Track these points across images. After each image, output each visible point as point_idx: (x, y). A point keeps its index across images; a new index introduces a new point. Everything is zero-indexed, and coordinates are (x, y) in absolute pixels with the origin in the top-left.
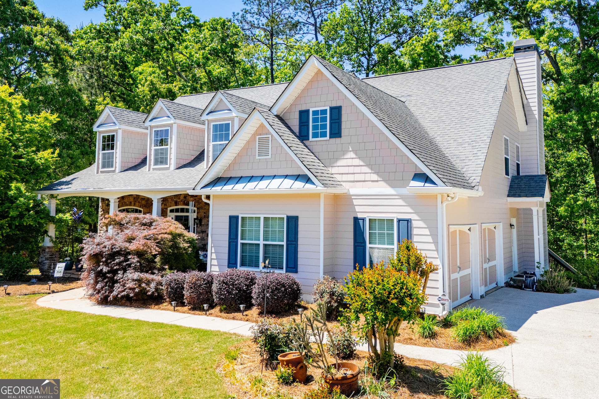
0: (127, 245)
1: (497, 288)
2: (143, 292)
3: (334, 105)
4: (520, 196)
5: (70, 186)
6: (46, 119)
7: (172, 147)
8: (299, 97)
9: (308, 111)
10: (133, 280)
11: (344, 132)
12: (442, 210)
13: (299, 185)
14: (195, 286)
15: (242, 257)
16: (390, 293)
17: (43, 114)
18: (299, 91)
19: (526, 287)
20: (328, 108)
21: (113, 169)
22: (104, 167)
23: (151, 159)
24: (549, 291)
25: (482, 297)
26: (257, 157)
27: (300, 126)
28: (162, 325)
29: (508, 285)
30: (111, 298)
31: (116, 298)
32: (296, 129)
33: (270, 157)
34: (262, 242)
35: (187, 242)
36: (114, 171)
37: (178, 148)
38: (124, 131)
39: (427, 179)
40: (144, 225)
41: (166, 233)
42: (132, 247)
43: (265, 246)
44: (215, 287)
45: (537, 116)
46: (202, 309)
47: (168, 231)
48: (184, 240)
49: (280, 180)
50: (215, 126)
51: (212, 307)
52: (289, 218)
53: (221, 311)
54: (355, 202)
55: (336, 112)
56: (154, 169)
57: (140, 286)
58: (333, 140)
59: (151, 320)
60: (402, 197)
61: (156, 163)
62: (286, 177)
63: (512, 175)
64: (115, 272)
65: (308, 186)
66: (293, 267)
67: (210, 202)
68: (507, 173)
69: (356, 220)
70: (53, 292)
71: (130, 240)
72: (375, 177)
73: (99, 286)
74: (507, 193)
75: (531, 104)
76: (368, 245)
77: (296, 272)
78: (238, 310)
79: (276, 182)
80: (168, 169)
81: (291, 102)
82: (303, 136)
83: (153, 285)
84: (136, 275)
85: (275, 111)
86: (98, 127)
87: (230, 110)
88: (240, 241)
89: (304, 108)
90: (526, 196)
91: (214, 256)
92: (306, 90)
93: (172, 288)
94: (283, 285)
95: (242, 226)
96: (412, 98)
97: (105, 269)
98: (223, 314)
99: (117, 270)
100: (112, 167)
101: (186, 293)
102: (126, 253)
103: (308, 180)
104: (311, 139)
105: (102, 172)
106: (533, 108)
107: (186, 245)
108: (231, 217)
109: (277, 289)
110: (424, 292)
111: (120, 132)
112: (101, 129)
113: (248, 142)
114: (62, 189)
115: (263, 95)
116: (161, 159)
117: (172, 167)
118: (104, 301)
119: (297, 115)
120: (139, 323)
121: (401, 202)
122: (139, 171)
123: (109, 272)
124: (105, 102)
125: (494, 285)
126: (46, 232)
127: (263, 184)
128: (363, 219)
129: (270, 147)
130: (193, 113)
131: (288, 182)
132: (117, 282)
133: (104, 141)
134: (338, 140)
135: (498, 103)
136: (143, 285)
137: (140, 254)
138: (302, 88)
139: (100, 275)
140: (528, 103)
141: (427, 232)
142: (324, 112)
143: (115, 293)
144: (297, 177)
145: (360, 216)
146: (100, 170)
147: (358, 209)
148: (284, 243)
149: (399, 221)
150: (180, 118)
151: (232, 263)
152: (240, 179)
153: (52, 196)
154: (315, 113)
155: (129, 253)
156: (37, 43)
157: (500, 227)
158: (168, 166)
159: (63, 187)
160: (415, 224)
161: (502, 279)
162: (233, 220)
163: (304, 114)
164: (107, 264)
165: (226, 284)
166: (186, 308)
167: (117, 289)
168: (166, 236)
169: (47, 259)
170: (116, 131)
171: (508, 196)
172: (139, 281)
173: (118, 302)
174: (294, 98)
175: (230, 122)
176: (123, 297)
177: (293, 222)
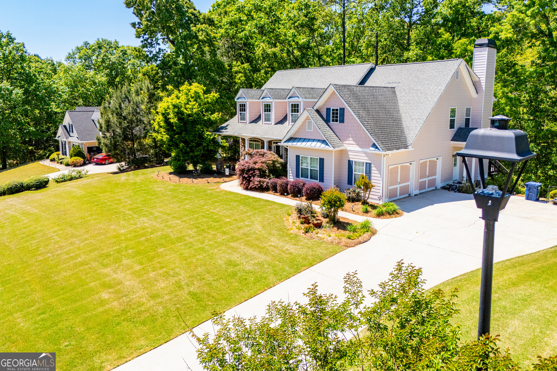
0: (254, 165)
1: (436, 189)
2: (261, 186)
3: (341, 107)
4: (457, 141)
5: (227, 130)
6: (214, 96)
7: (273, 114)
8: (326, 102)
9: (330, 109)
10: (257, 181)
11: (345, 120)
12: (384, 160)
13: (323, 145)
14: (281, 186)
15: (302, 173)
17: (212, 94)
18: (327, 99)
19: (452, 190)
20: (339, 108)
21: (246, 121)
22: (241, 120)
23: (263, 117)
24: (464, 192)
25: (415, 195)
26: (307, 130)
27: (327, 114)
28: (268, 201)
29: (444, 188)
30: (249, 188)
31: (251, 188)
32: (325, 117)
33: (312, 130)
34: (309, 168)
35: (279, 164)
36: (246, 123)
37: (275, 113)
38: (250, 102)
39: (377, 148)
40: (261, 155)
41: (270, 160)
42: (257, 166)
43: (311, 170)
44: (289, 187)
45: (484, 89)
46: (284, 195)
47: (271, 159)
48: (278, 163)
49: (316, 143)
50: (292, 105)
51: (288, 194)
52: (320, 159)
53: (292, 196)
54: (349, 153)
55: (342, 110)
56: (265, 124)
57: (260, 184)
58: (341, 124)
59: (265, 198)
60: (368, 153)
61: (265, 121)
62: (319, 141)
63: (457, 128)
64: (250, 177)
65: (327, 147)
66: (322, 180)
67: (288, 148)
68: (452, 126)
69: (349, 161)
70: (225, 182)
71: (255, 163)
73: (244, 182)
74: (451, 138)
75: (482, 81)
76: (354, 173)
77: (323, 182)
78: (298, 197)
79: (314, 143)
80: (271, 124)
81: (323, 103)
82: (327, 121)
83: (265, 183)
84: (258, 179)
85: (315, 108)
86: (238, 99)
87: (298, 97)
88: (300, 167)
89: (328, 107)
90: (461, 141)
91: (290, 172)
92: (329, 98)
93: (273, 185)
94: (315, 188)
95: (301, 160)
96: (400, 85)
97: (246, 176)
98: (292, 198)
99: (251, 176)
101: (278, 188)
102: (254, 169)
103: (327, 144)
104: (331, 122)
105: (240, 122)
106: (482, 84)
107: (279, 165)
109: (312, 190)
110: (369, 196)
111: (248, 103)
112: (239, 100)
113: (303, 122)
114: (223, 132)
116: (268, 119)
117: (273, 123)
118: (247, 189)
119: (325, 110)
120: (260, 199)
122: (258, 123)
123: (248, 177)
124: (238, 64)
125: (434, 188)
126: (218, 151)
127: (309, 143)
128: (352, 161)
129: (312, 126)
130: (282, 92)
131: (319, 144)
132: (251, 181)
133: (240, 107)
134: (343, 124)
135: (440, 94)
136: (261, 183)
137: (259, 169)
138: (328, 97)
139: (244, 178)
140: (480, 80)
141: (377, 169)
142: (337, 110)
143: (250, 186)
144: (324, 142)
145: (351, 159)
147: (350, 156)
148: (318, 169)
149: (366, 163)
150: (276, 98)
151: (297, 176)
152: (300, 139)
153: (219, 135)
154: (333, 110)
155: (255, 169)
156: (200, 38)
157: (441, 158)
158: (271, 123)
159: (223, 130)
160: (372, 165)
161: (439, 184)
162: (298, 157)
163: (328, 110)
164: (247, 174)
165: (293, 186)
166: (278, 194)
167: (251, 184)
168: (270, 162)
169: (219, 164)
170: (246, 102)
171: (452, 140)
172: (260, 182)
173: (252, 189)
174: (324, 102)
175: (299, 103)
176: (253, 188)
177: (322, 161)
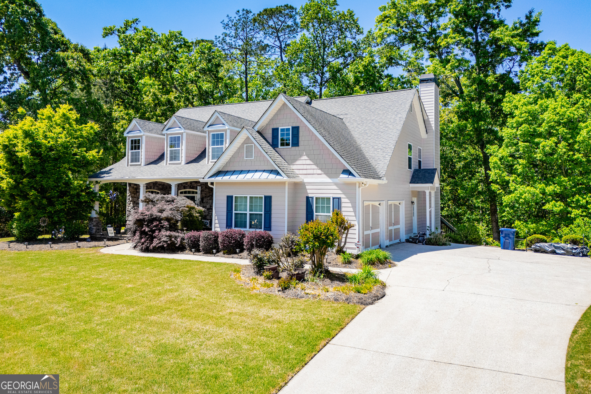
0: (160, 214)
1: (400, 243)
2: (173, 244)
3: (294, 125)
4: (418, 183)
5: (110, 175)
6: (91, 128)
7: (183, 149)
8: (272, 120)
9: (278, 129)
10: (166, 236)
11: (301, 143)
12: (359, 191)
13: (272, 177)
14: (207, 239)
15: (236, 222)
16: (321, 233)
17: (89, 124)
18: (272, 116)
19: (419, 242)
20: (291, 128)
21: (139, 163)
22: (132, 161)
23: (168, 156)
24: (433, 245)
25: (387, 246)
26: (245, 158)
27: (273, 139)
28: (190, 261)
29: (407, 241)
30: (151, 247)
31: (154, 247)
32: (270, 140)
33: (253, 158)
34: (248, 212)
35: (198, 213)
36: (140, 165)
37: (187, 149)
38: (147, 137)
39: (350, 173)
40: (168, 201)
41: (184, 207)
42: (164, 215)
43: (250, 214)
44: (220, 240)
45: (434, 128)
46: (213, 253)
47: (186, 206)
48: (196, 212)
49: (261, 173)
50: (213, 135)
51: (218, 251)
52: (265, 197)
53: (224, 254)
54: (307, 187)
55: (296, 130)
56: (169, 164)
57: (171, 240)
58: (294, 148)
59: (182, 259)
60: (336, 184)
61: (171, 159)
62: (264, 171)
63: (414, 169)
64: (154, 232)
65: (278, 177)
66: (268, 227)
67: (214, 187)
68: (410, 167)
69: (308, 198)
71: (161, 211)
72: (319, 172)
73: (143, 240)
74: (409, 181)
75: (430, 120)
76: (315, 214)
77: (270, 230)
78: (236, 253)
79: (258, 175)
80: (180, 164)
81: (267, 122)
82: (274, 145)
83: (179, 240)
84: (168, 233)
85: (256, 128)
86: (128, 133)
87: (224, 124)
88: (234, 212)
89: (275, 127)
90: (422, 183)
91: (217, 221)
92: (276, 114)
93: (191, 241)
94: (263, 237)
95: (235, 202)
96: (348, 116)
97: (147, 229)
98: (226, 255)
99: (155, 230)
100: (139, 161)
101: (201, 244)
102: (159, 219)
103: (278, 173)
104: (280, 147)
105: (131, 165)
106: (431, 123)
107: (198, 215)
108: (228, 197)
109: (259, 239)
111: (144, 137)
112: (130, 135)
113: (239, 148)
114: (104, 177)
115: (244, 110)
116: (175, 157)
117: (183, 163)
118: (147, 250)
119: (271, 131)
121: (335, 187)
122: (159, 165)
123: (149, 231)
124: (120, 109)
125: (398, 241)
126: (93, 207)
127: (249, 176)
128: (312, 198)
129: (253, 152)
130: (196, 124)
131: (265, 175)
132: (155, 237)
133: (132, 143)
134: (297, 148)
135: (402, 122)
136: (173, 239)
137: (168, 219)
138: (274, 114)
139: (143, 233)
140: (428, 118)
141: (350, 205)
142: (288, 130)
143: (154, 244)
144: (271, 172)
145: (310, 195)
146: (130, 164)
147: (309, 191)
148: (263, 213)
149: (334, 198)
150: (188, 129)
151: (229, 225)
152: (233, 172)
153: (97, 182)
154: (282, 130)
155: (162, 219)
157: (403, 203)
158: (180, 162)
159: (105, 175)
160: (343, 200)
161: (403, 236)
162: (230, 199)
163: (275, 131)
164: (148, 226)
165: (227, 237)
166: (200, 253)
167: (155, 242)
168: (185, 208)
169: (94, 226)
170: (141, 136)
171: (410, 183)
172: (170, 237)
173: (156, 250)
174: (269, 120)
175: (224, 132)
176: (159, 247)
177: (268, 200)
